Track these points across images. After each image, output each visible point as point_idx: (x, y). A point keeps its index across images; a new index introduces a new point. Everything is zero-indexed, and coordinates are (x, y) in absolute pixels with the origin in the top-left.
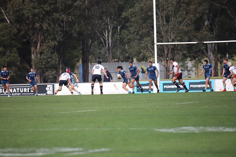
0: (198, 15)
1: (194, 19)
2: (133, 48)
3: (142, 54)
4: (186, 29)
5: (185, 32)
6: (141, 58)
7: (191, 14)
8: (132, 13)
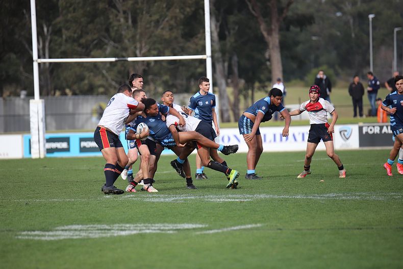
0: (188, 10)
1: (182, 16)
2: (71, 69)
3: (86, 82)
4: (166, 34)
5: (165, 40)
6: (86, 88)
7: (176, 8)
8: (68, 5)
